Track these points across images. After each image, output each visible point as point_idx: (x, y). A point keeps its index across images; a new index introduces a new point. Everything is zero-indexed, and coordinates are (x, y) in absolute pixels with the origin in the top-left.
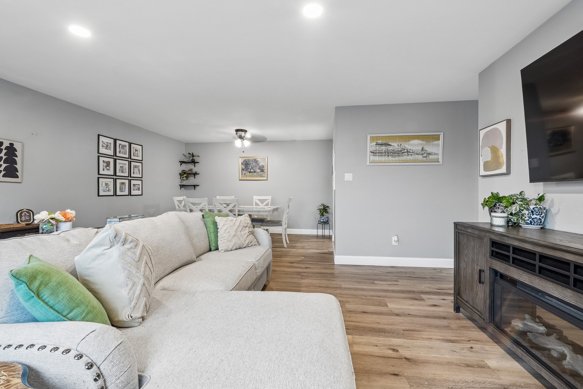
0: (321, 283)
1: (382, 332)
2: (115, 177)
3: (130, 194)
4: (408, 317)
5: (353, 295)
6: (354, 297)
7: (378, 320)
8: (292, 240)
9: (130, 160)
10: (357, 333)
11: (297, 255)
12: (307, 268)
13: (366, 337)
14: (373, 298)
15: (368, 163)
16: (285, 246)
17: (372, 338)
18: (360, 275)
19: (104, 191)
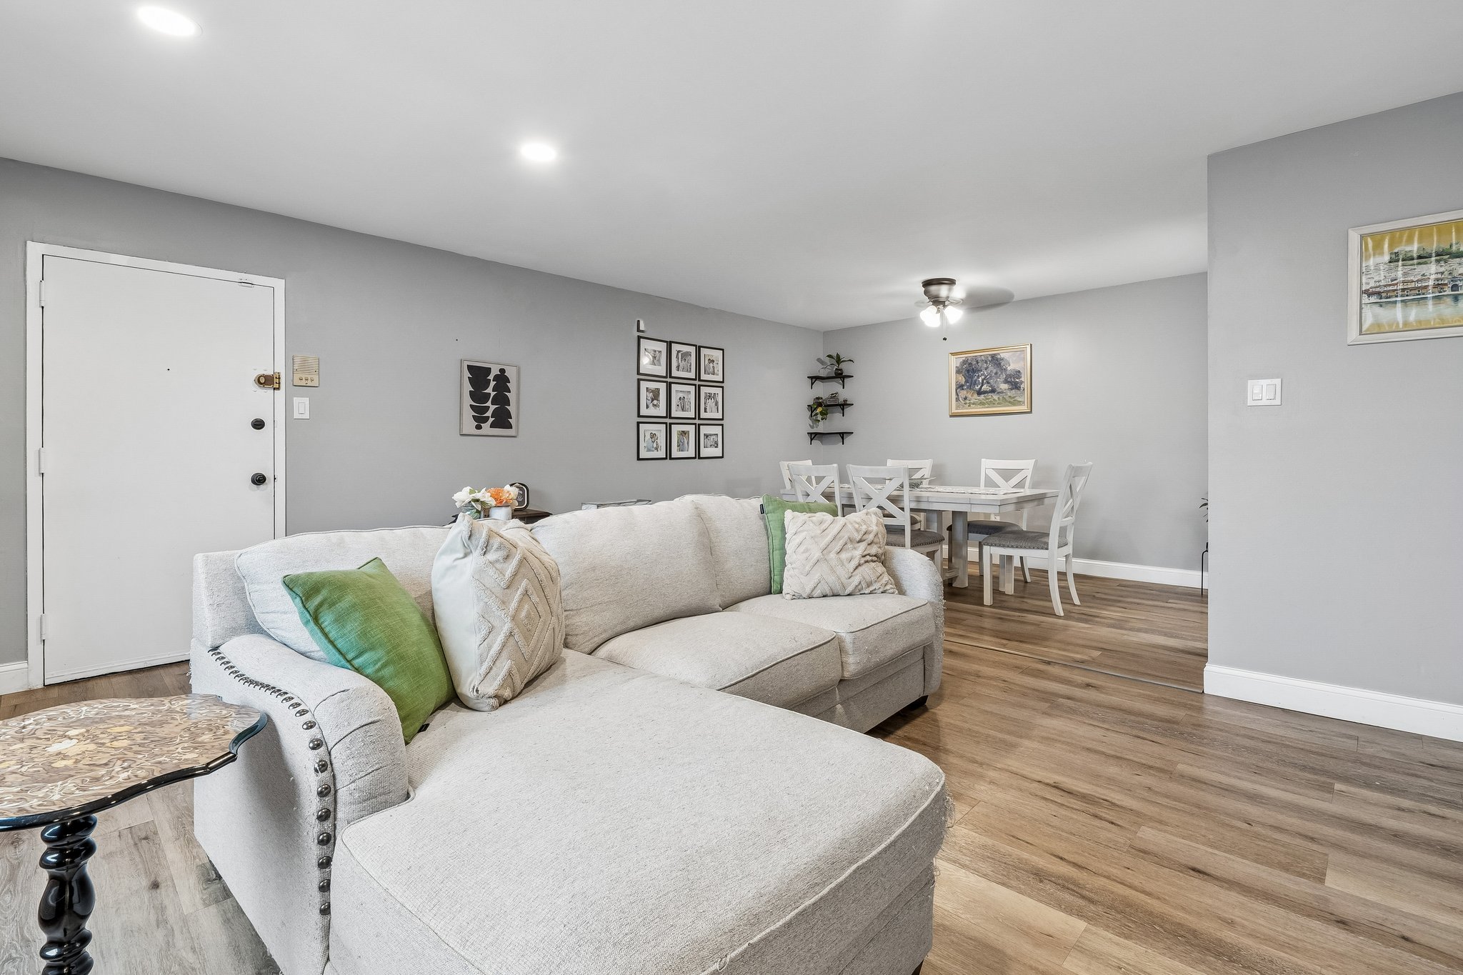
0: (1105, 739)
1: (1218, 955)
2: (668, 420)
3: (698, 456)
4: (1388, 946)
5: (1199, 807)
6: (1196, 810)
7: (1236, 914)
8: (1098, 595)
9: (698, 383)
10: (1117, 924)
11: (1081, 642)
12: (1088, 685)
13: (1141, 949)
14: (1277, 836)
15: (1353, 335)
16: (1059, 608)
17: (1161, 958)
18: (1287, 746)
19: (649, 450)
